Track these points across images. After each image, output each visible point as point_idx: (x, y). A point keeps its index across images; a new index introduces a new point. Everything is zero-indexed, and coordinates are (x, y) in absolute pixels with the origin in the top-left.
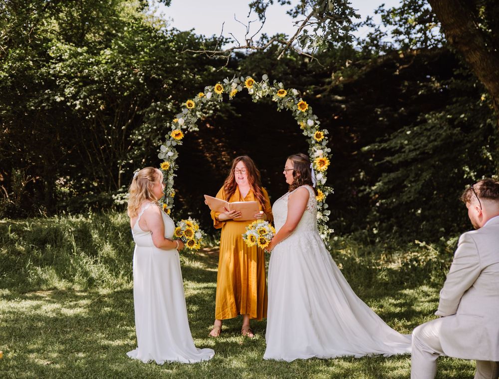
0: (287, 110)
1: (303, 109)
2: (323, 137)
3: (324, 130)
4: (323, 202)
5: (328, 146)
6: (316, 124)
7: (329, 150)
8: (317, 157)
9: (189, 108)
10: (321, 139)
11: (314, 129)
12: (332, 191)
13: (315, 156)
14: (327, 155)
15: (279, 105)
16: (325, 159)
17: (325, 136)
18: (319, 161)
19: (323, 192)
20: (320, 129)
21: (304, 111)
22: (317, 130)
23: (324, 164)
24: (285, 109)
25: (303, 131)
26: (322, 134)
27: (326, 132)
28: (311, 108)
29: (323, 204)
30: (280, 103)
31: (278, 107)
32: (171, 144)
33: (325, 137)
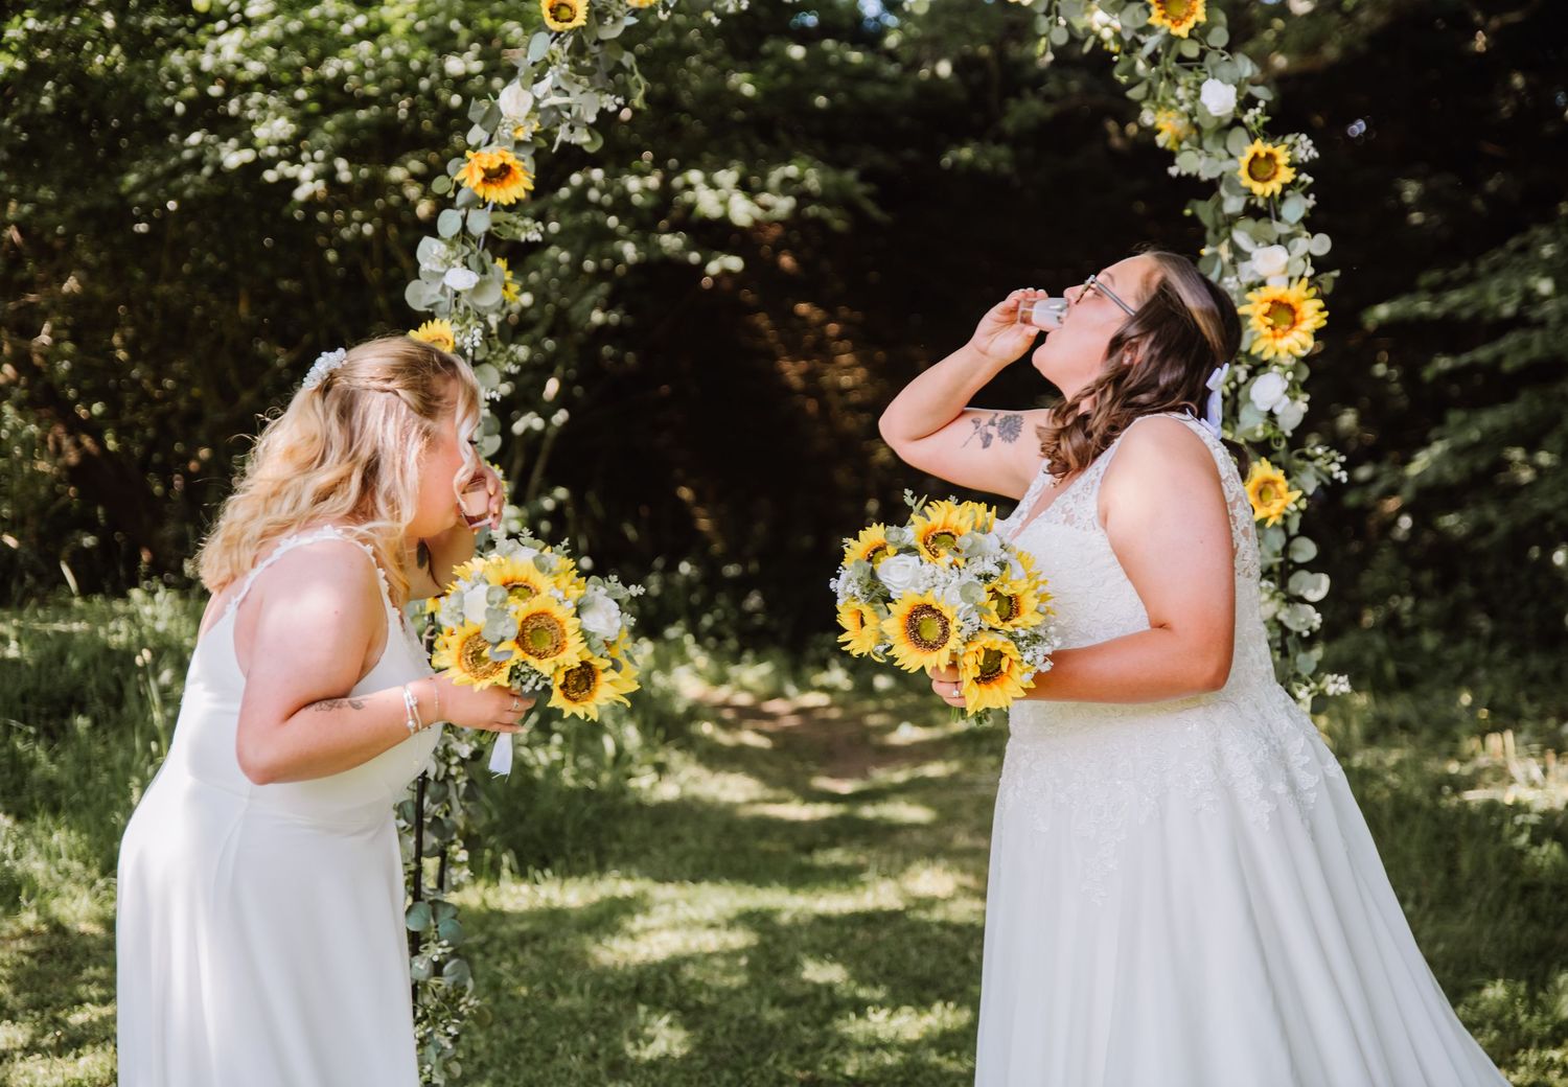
0: (1087, 48)
1: (1178, 21)
2: (1286, 175)
3: (1290, 139)
4: (1285, 528)
5: (1312, 224)
6: (1247, 102)
7: (1321, 244)
8: (1251, 288)
9: (556, 26)
10: (1275, 186)
11: (1239, 134)
12: (1335, 467)
13: (1247, 279)
14: (1310, 271)
15: (1043, 24)
16: (1298, 293)
17: (1299, 167)
18: (1266, 307)
19: (1288, 476)
20: (1274, 130)
21: (1183, 31)
22: (1253, 137)
23: (1294, 324)
24: (1074, 40)
25: (1169, 157)
26: (1282, 155)
27: (1305, 149)
28: (1222, 17)
29: (1290, 539)
30: (1047, 13)
31: (1038, 37)
32: (464, 228)
33: (1298, 173)
